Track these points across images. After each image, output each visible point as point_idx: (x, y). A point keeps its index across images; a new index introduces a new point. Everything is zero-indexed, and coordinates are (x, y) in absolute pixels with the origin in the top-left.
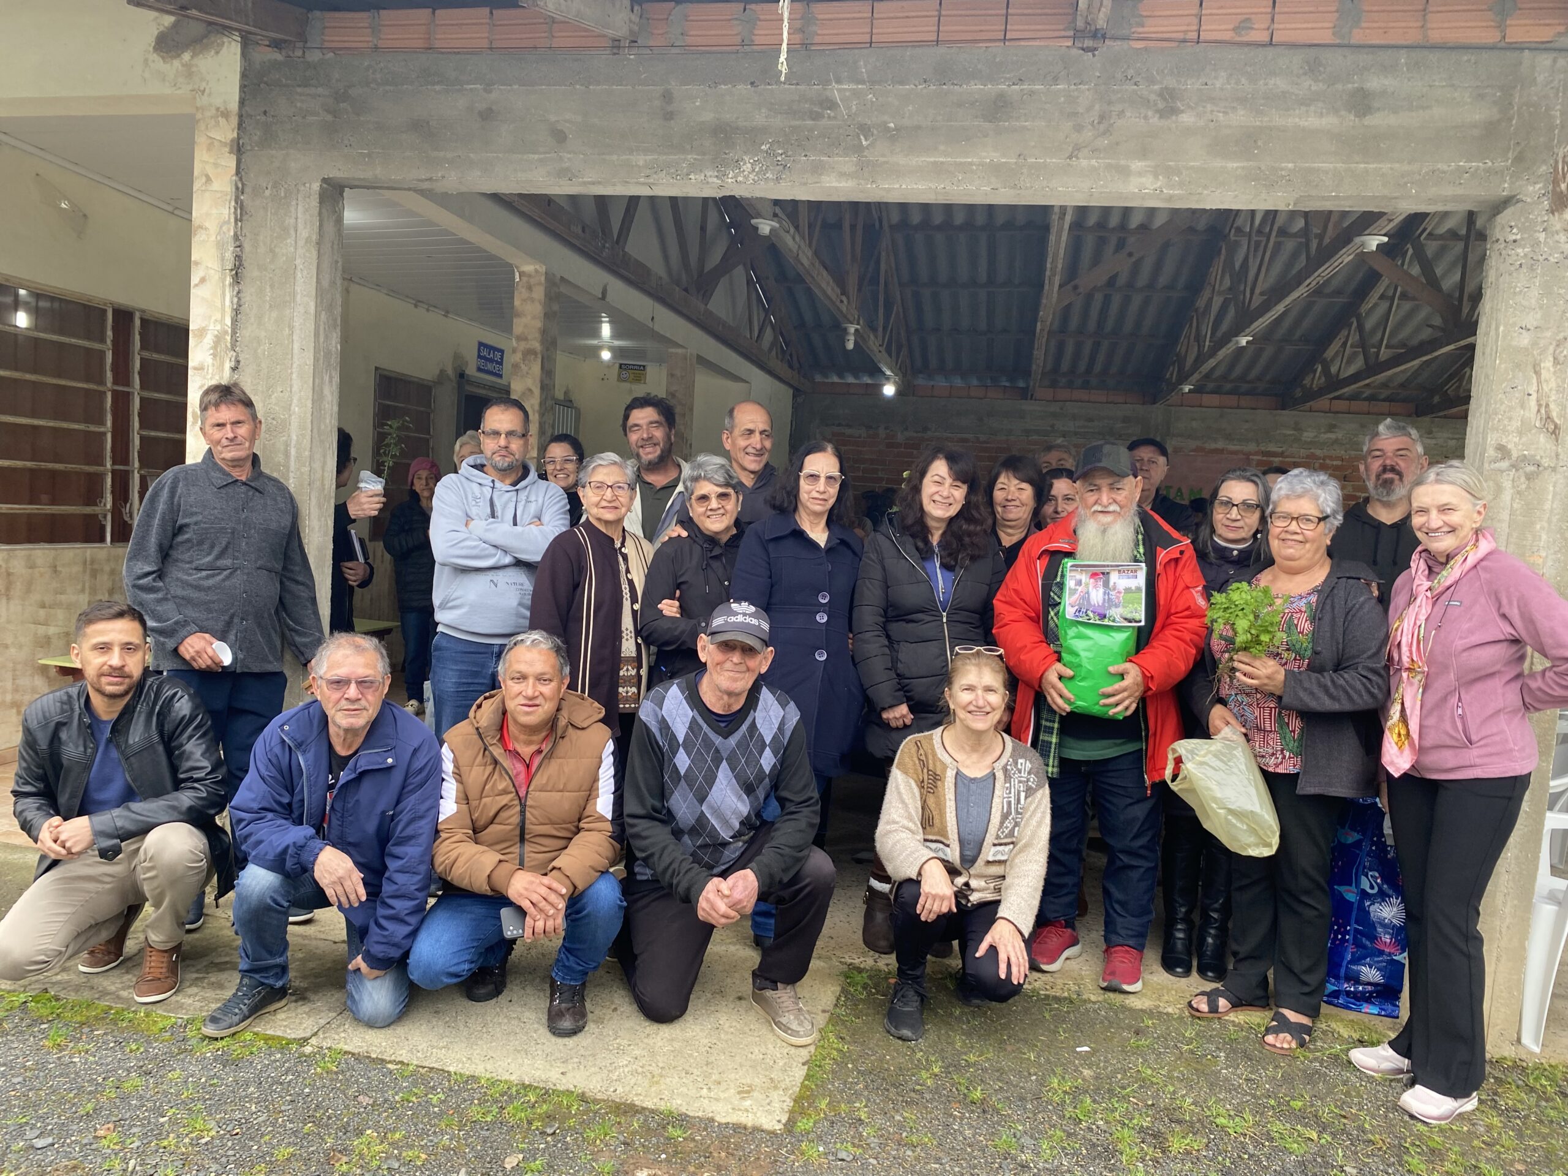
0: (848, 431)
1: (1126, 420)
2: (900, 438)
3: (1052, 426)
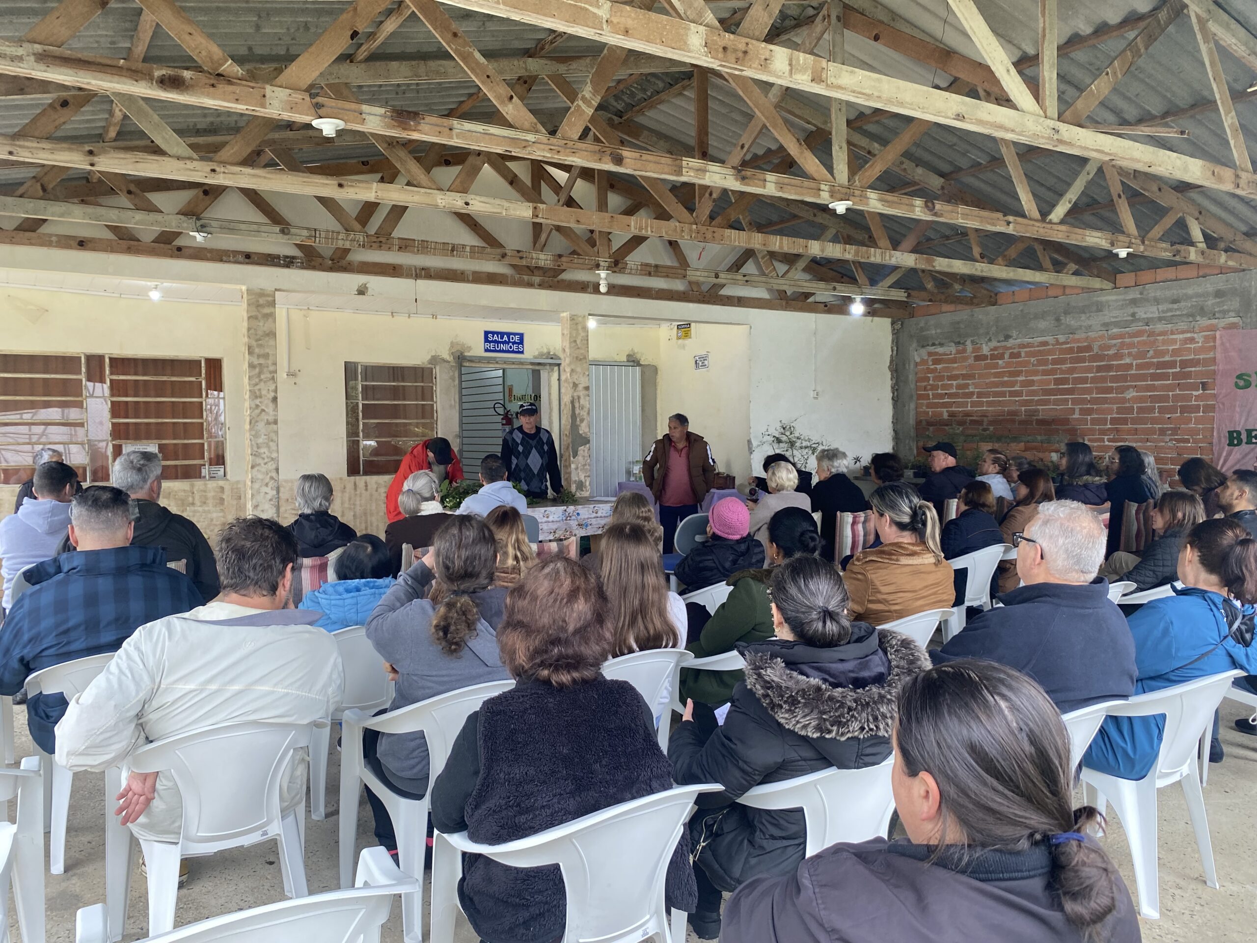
0: (940, 350)
1: (1219, 294)
2: (986, 350)
3: (1133, 315)
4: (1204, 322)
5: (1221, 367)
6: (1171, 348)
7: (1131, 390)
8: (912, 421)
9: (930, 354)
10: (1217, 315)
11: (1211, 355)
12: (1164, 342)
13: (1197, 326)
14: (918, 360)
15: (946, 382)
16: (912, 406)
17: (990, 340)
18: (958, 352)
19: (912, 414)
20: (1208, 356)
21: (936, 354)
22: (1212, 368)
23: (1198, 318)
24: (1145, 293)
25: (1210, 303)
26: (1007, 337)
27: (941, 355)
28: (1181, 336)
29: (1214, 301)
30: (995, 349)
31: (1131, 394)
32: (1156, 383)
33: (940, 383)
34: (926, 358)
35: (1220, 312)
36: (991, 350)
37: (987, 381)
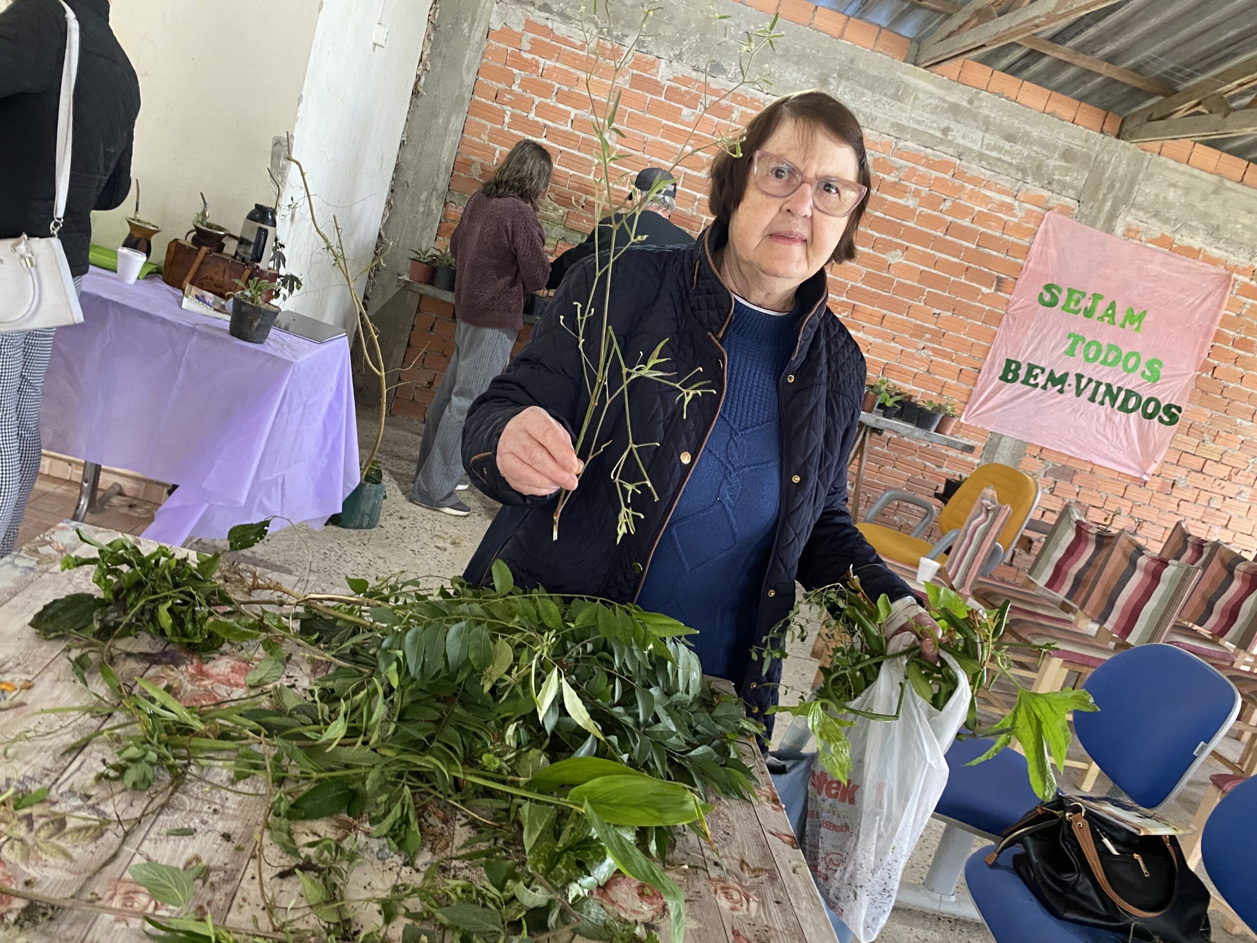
4: (1035, 189)
5: (1031, 265)
6: (977, 208)
7: (899, 252)
8: (447, 157)
9: (530, 26)
10: (1054, 186)
11: (1025, 242)
12: (972, 196)
13: (1023, 191)
14: (497, 26)
15: (552, 101)
16: (457, 123)
17: (679, 57)
18: (600, 50)
19: (451, 142)
20: (1019, 241)
21: (548, 32)
22: (1020, 261)
23: (1029, 179)
24: (976, 103)
25: (1052, 163)
26: (717, 69)
27: (556, 38)
28: (998, 197)
29: (1059, 163)
30: (685, 80)
31: (895, 258)
32: (938, 254)
33: (538, 100)
34: (518, 29)
35: (1059, 181)
36: (676, 79)
37: (650, 137)
